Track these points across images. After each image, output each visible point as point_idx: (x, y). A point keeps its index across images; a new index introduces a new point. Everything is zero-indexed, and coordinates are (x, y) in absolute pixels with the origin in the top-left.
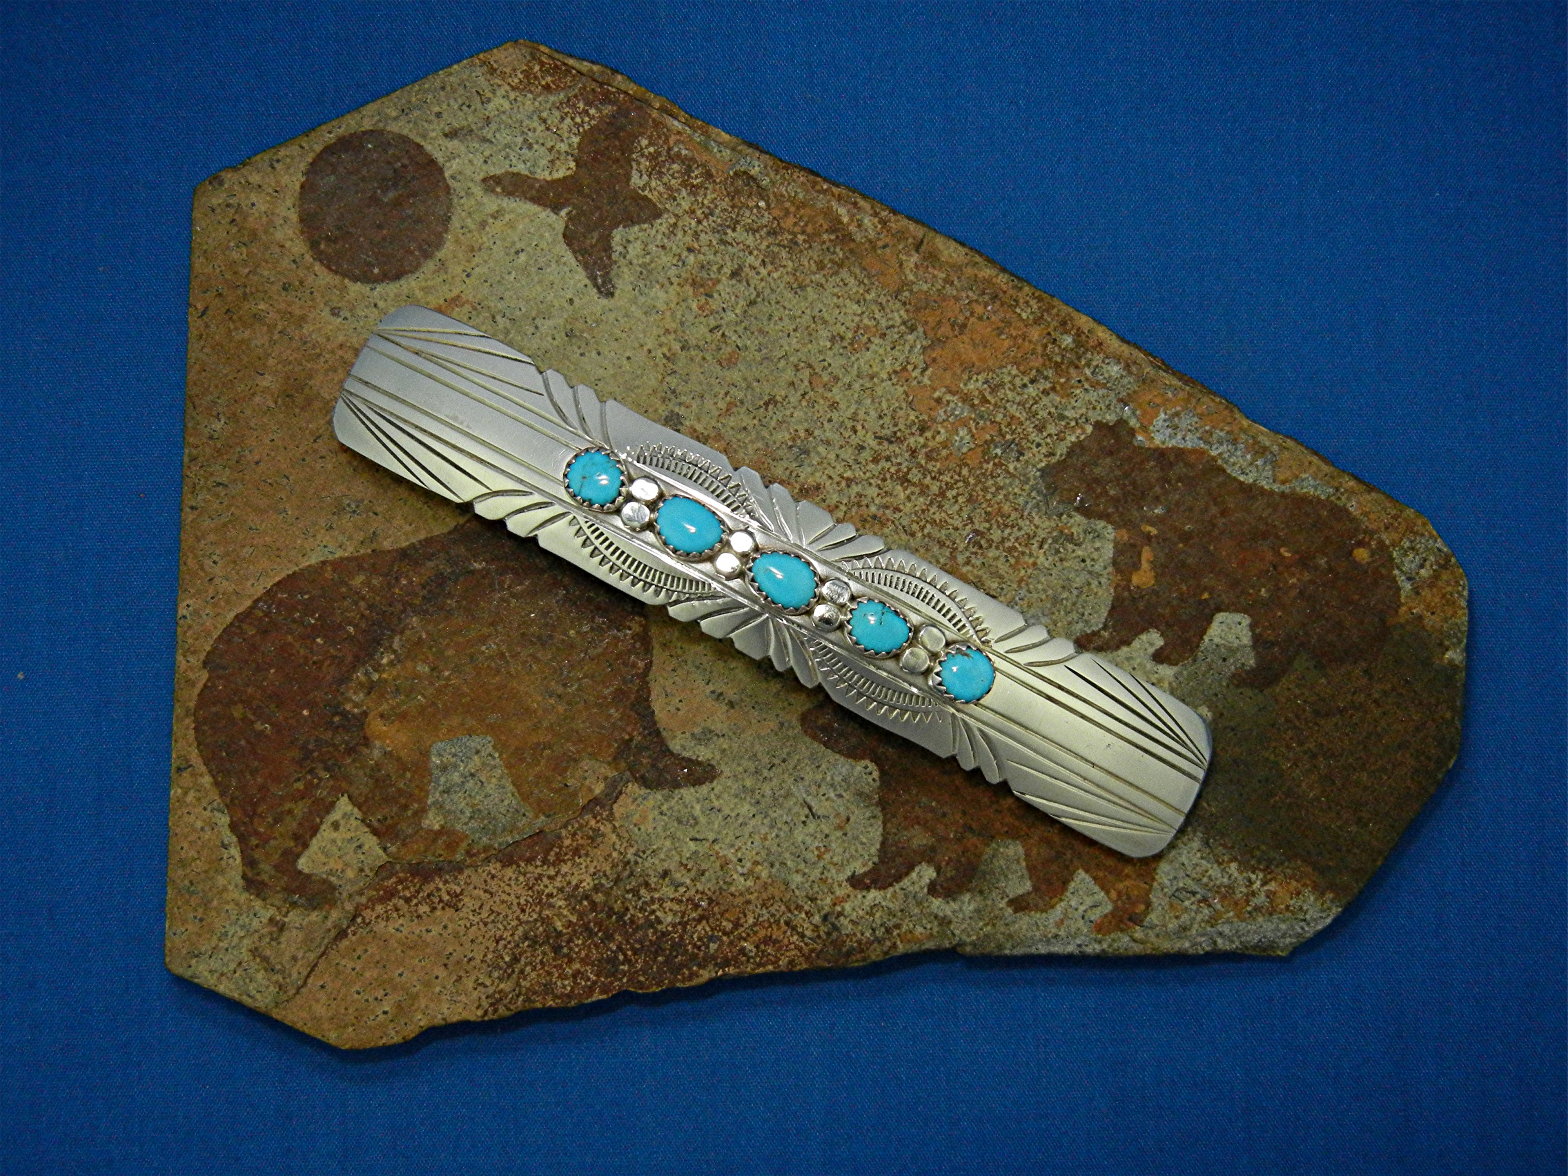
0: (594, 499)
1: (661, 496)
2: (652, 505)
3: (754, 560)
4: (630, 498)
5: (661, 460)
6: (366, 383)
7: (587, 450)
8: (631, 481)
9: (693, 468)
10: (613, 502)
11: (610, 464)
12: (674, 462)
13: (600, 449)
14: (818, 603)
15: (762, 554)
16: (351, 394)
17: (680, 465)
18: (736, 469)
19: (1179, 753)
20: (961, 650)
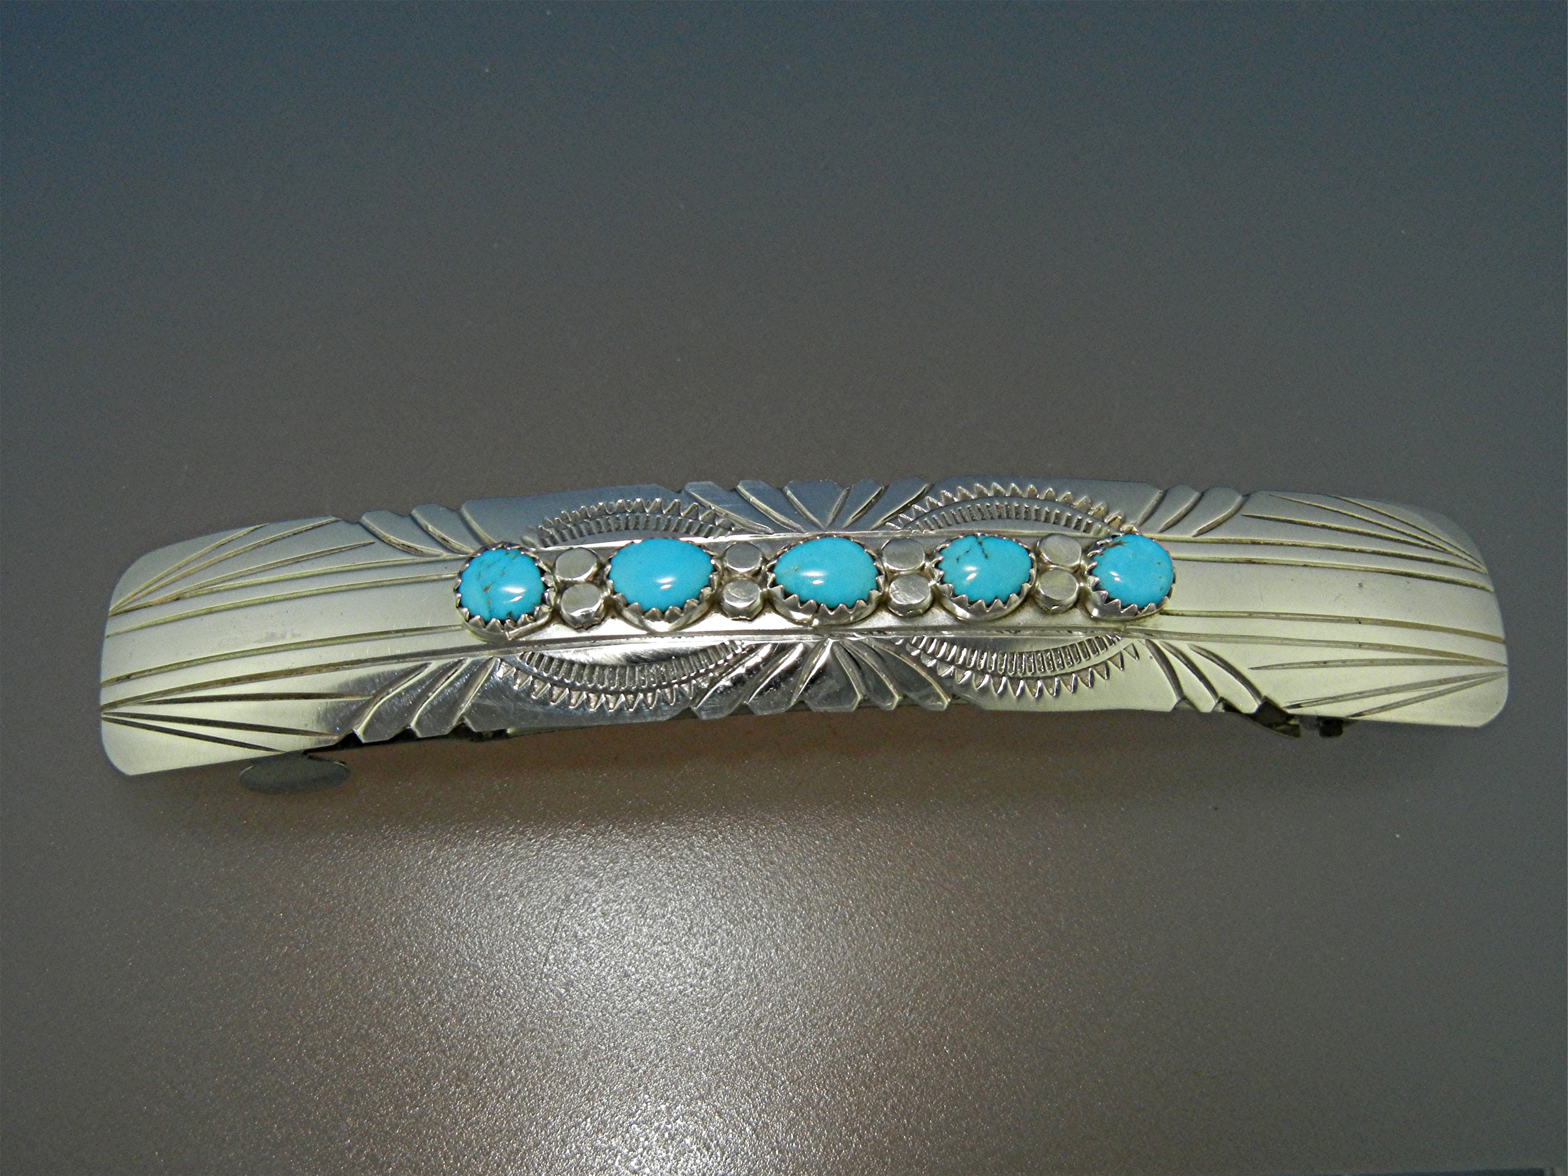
2: (599, 580)
3: (772, 568)
5: (574, 529)
6: (128, 677)
9: (622, 517)
11: (512, 555)
12: (593, 523)
14: (888, 581)
16: (114, 704)
17: (602, 521)
18: (680, 492)
19: (1445, 563)
20: (1107, 543)
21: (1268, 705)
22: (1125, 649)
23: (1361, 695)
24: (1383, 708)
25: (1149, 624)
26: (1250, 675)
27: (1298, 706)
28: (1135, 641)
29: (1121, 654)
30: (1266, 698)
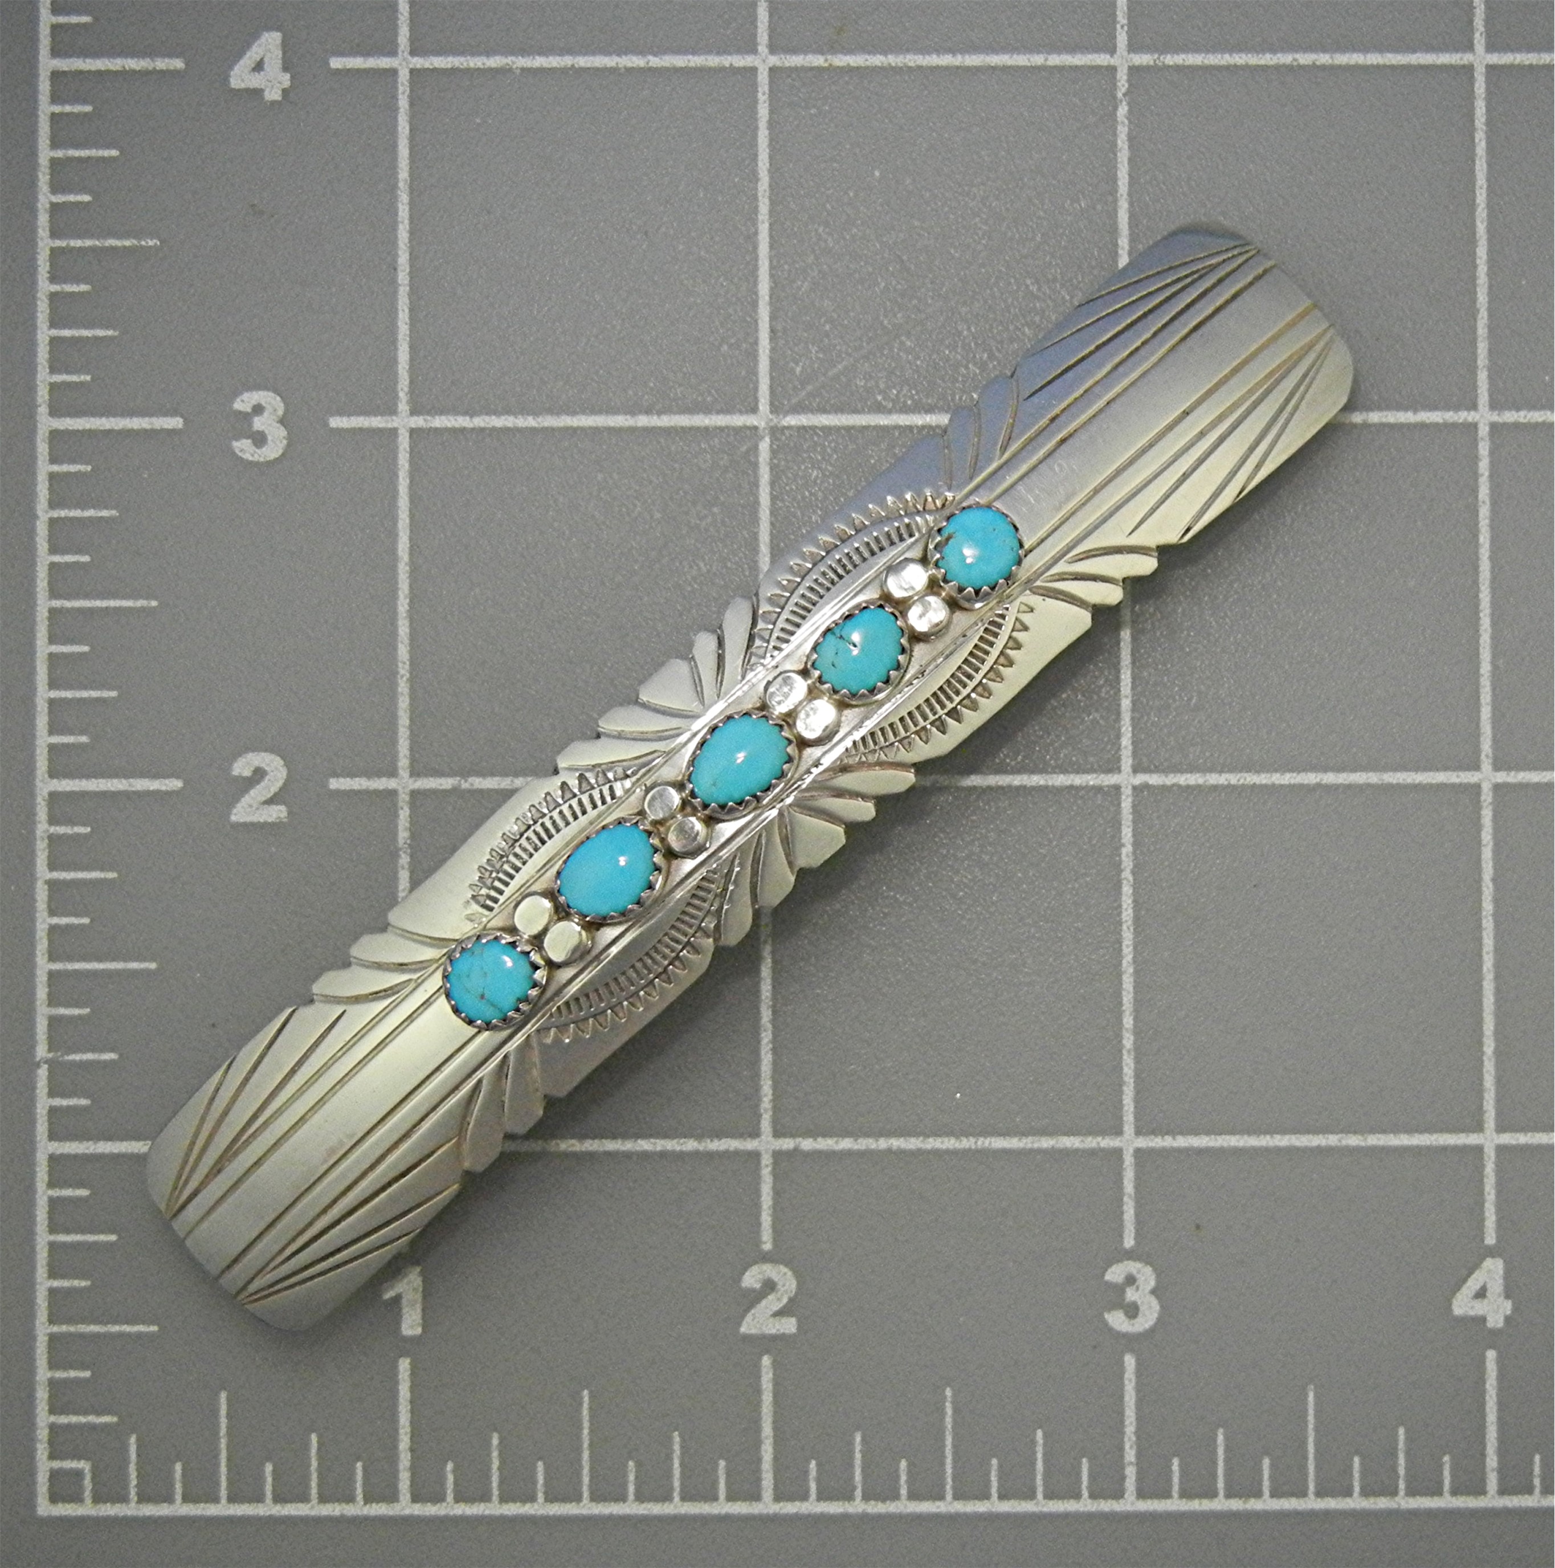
0: (518, 992)
1: (551, 894)
2: (562, 912)
3: (693, 794)
4: (537, 941)
5: (501, 875)
6: (236, 1260)
7: (446, 977)
8: (513, 930)
9: (530, 833)
10: (535, 967)
11: (477, 950)
12: (512, 858)
13: (450, 958)
14: (792, 726)
15: (689, 780)
16: (244, 1288)
17: (518, 850)
18: (556, 772)
19: (1220, 281)
20: (940, 542)
21: (1164, 552)
22: (1018, 612)
23: (1233, 473)
24: (1258, 467)
25: (1023, 573)
26: (1134, 541)
27: (1188, 530)
28: (1022, 599)
29: (1017, 619)
30: (1158, 547)
